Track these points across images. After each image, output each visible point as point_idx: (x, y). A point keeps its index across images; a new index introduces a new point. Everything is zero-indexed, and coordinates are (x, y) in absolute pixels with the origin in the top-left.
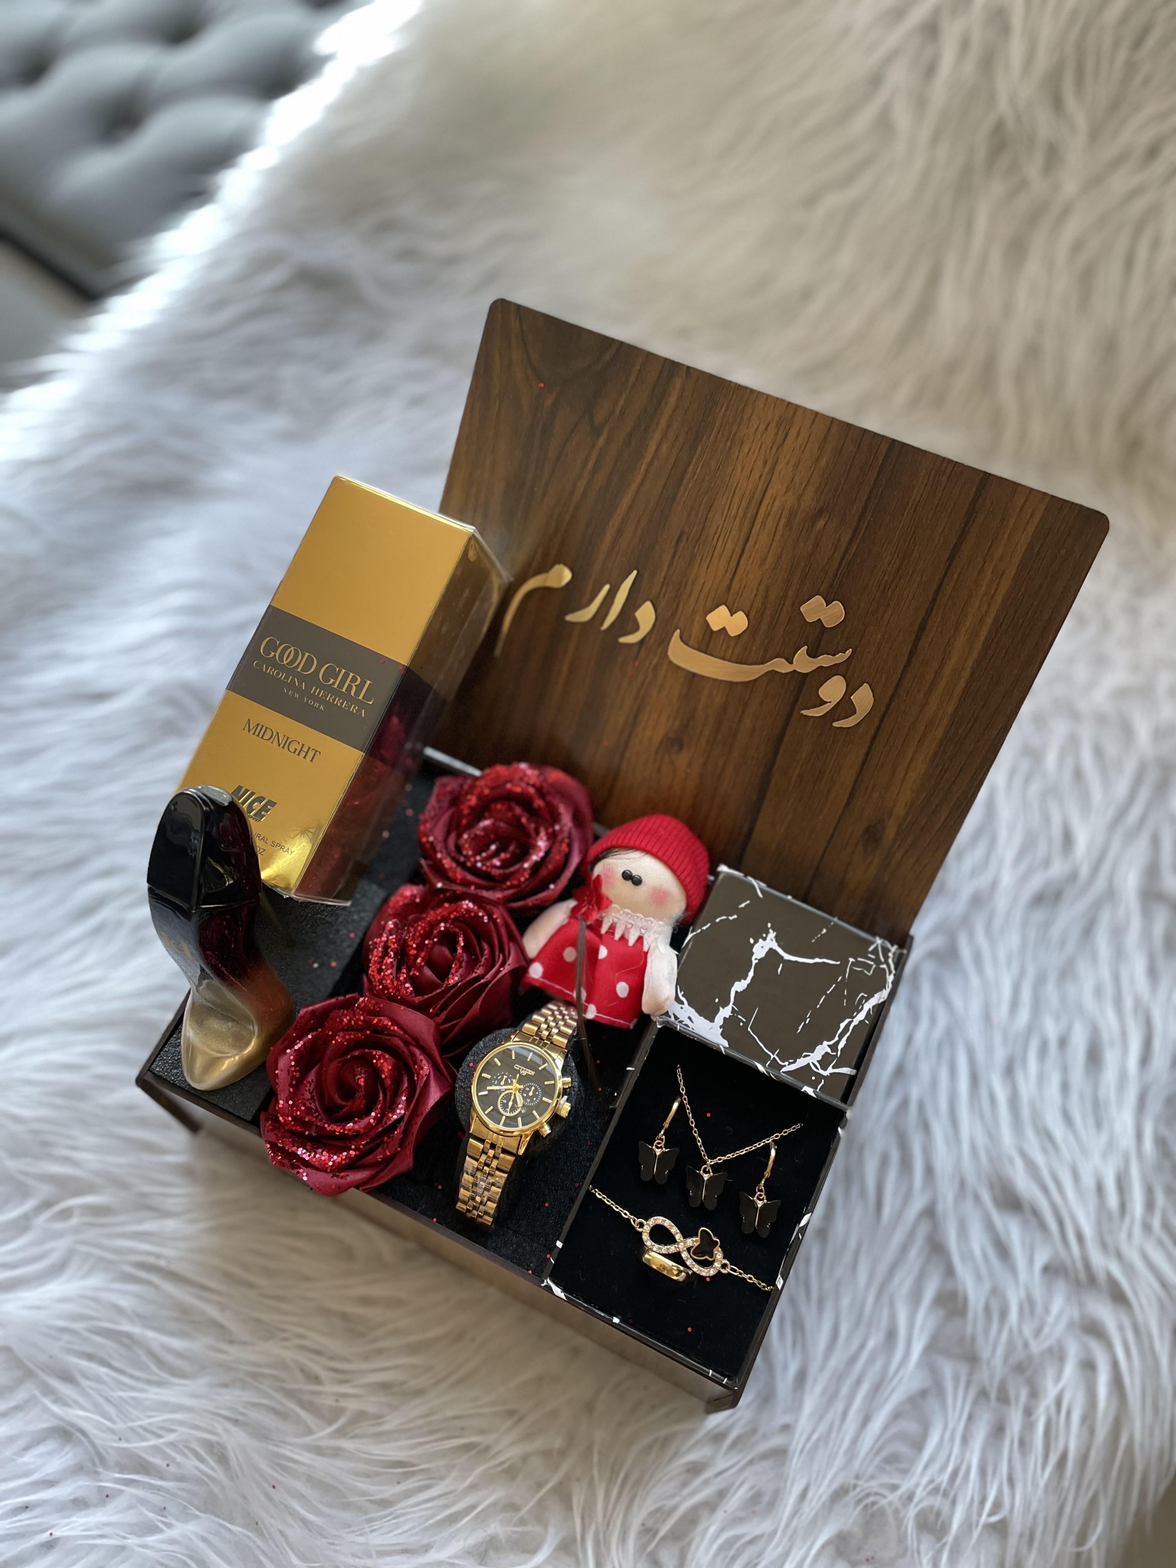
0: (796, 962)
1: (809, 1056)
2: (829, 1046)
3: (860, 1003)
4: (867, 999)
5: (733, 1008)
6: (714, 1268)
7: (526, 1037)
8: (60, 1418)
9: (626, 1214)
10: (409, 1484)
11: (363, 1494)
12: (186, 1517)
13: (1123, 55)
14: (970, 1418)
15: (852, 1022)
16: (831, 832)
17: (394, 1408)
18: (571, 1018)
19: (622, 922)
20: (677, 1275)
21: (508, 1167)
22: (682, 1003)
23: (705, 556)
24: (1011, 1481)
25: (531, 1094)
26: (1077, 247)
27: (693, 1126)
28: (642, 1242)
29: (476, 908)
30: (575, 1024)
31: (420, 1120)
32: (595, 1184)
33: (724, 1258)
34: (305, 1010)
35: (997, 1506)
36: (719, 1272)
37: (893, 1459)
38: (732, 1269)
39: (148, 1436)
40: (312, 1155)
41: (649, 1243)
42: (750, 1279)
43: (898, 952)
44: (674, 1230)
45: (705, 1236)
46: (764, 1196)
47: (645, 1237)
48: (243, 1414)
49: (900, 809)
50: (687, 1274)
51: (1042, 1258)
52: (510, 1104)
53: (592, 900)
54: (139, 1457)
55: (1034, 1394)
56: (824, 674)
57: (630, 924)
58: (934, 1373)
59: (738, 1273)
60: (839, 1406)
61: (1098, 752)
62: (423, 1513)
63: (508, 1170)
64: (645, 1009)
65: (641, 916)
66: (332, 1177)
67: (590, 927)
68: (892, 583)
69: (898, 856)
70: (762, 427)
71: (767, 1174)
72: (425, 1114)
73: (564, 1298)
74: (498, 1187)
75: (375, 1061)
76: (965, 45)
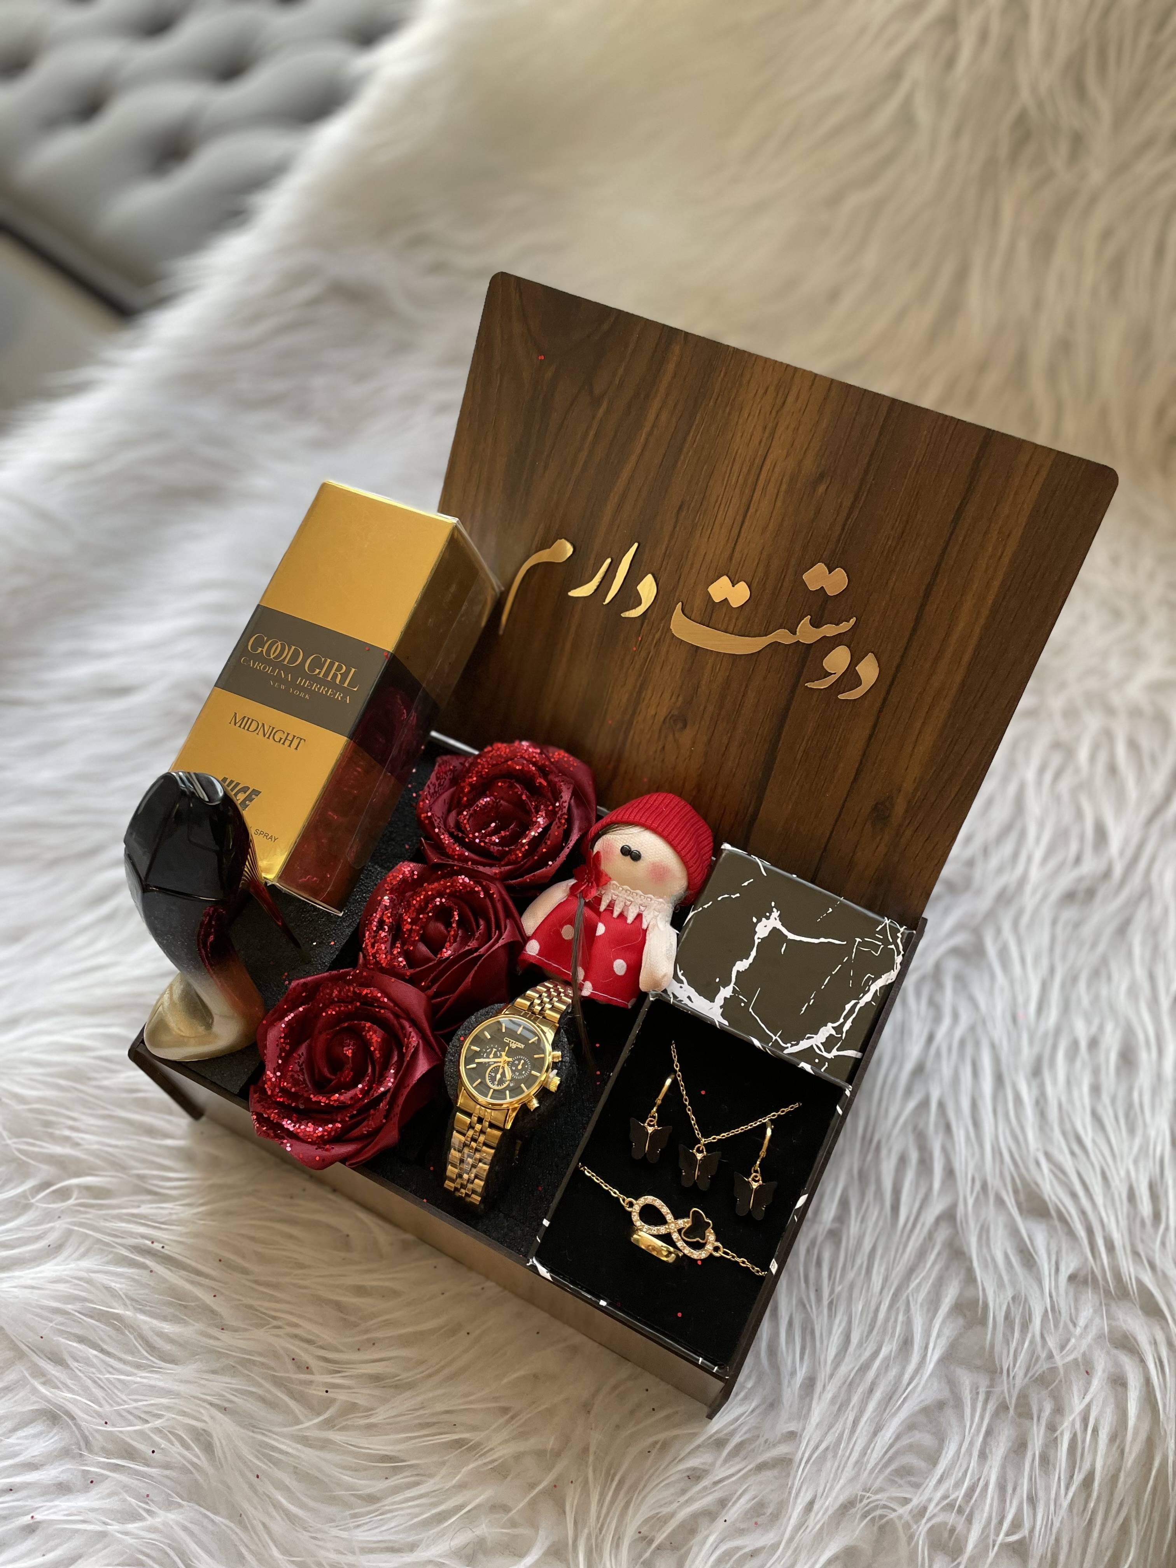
0: (801, 941)
1: (813, 1037)
2: (833, 1027)
3: (867, 984)
4: (874, 980)
5: (734, 987)
6: (706, 1250)
7: (517, 1011)
8: (49, 1401)
9: (615, 1193)
10: (397, 1480)
11: (349, 1487)
12: (169, 1505)
13: (1145, 38)
14: (988, 1433)
15: (858, 1003)
16: (838, 810)
17: (385, 1401)
18: (566, 996)
19: (621, 899)
20: (667, 1256)
21: (495, 1143)
22: (681, 982)
23: (706, 525)
24: (1032, 1500)
25: (520, 1067)
26: (1106, 235)
27: (687, 1103)
28: (631, 1223)
29: (472, 883)
30: (570, 1001)
31: (406, 1091)
32: (584, 1160)
33: (717, 1240)
34: (297, 982)
35: (1016, 1525)
36: (711, 1255)
37: (905, 1472)
38: (725, 1253)
39: (135, 1421)
40: (297, 1126)
41: (638, 1223)
42: (743, 1262)
43: (907, 932)
44: (665, 1210)
45: (696, 1215)
46: (759, 1177)
47: (635, 1217)
48: (231, 1401)
49: (908, 785)
50: (677, 1255)
51: (1069, 1265)
52: (498, 1076)
53: (592, 877)
54: (126, 1443)
55: (1059, 1410)
56: (828, 644)
57: (629, 901)
58: (952, 1384)
59: (731, 1256)
60: (851, 1416)
61: (1133, 745)
62: (409, 1511)
63: (495, 1145)
64: (643, 986)
65: (641, 893)
66: (317, 1149)
67: (587, 904)
68: (895, 548)
69: (908, 833)
70: (761, 391)
71: (763, 1153)
72: (411, 1085)
73: (550, 1278)
74: (485, 1164)
75: (364, 1033)
76: (984, 36)
